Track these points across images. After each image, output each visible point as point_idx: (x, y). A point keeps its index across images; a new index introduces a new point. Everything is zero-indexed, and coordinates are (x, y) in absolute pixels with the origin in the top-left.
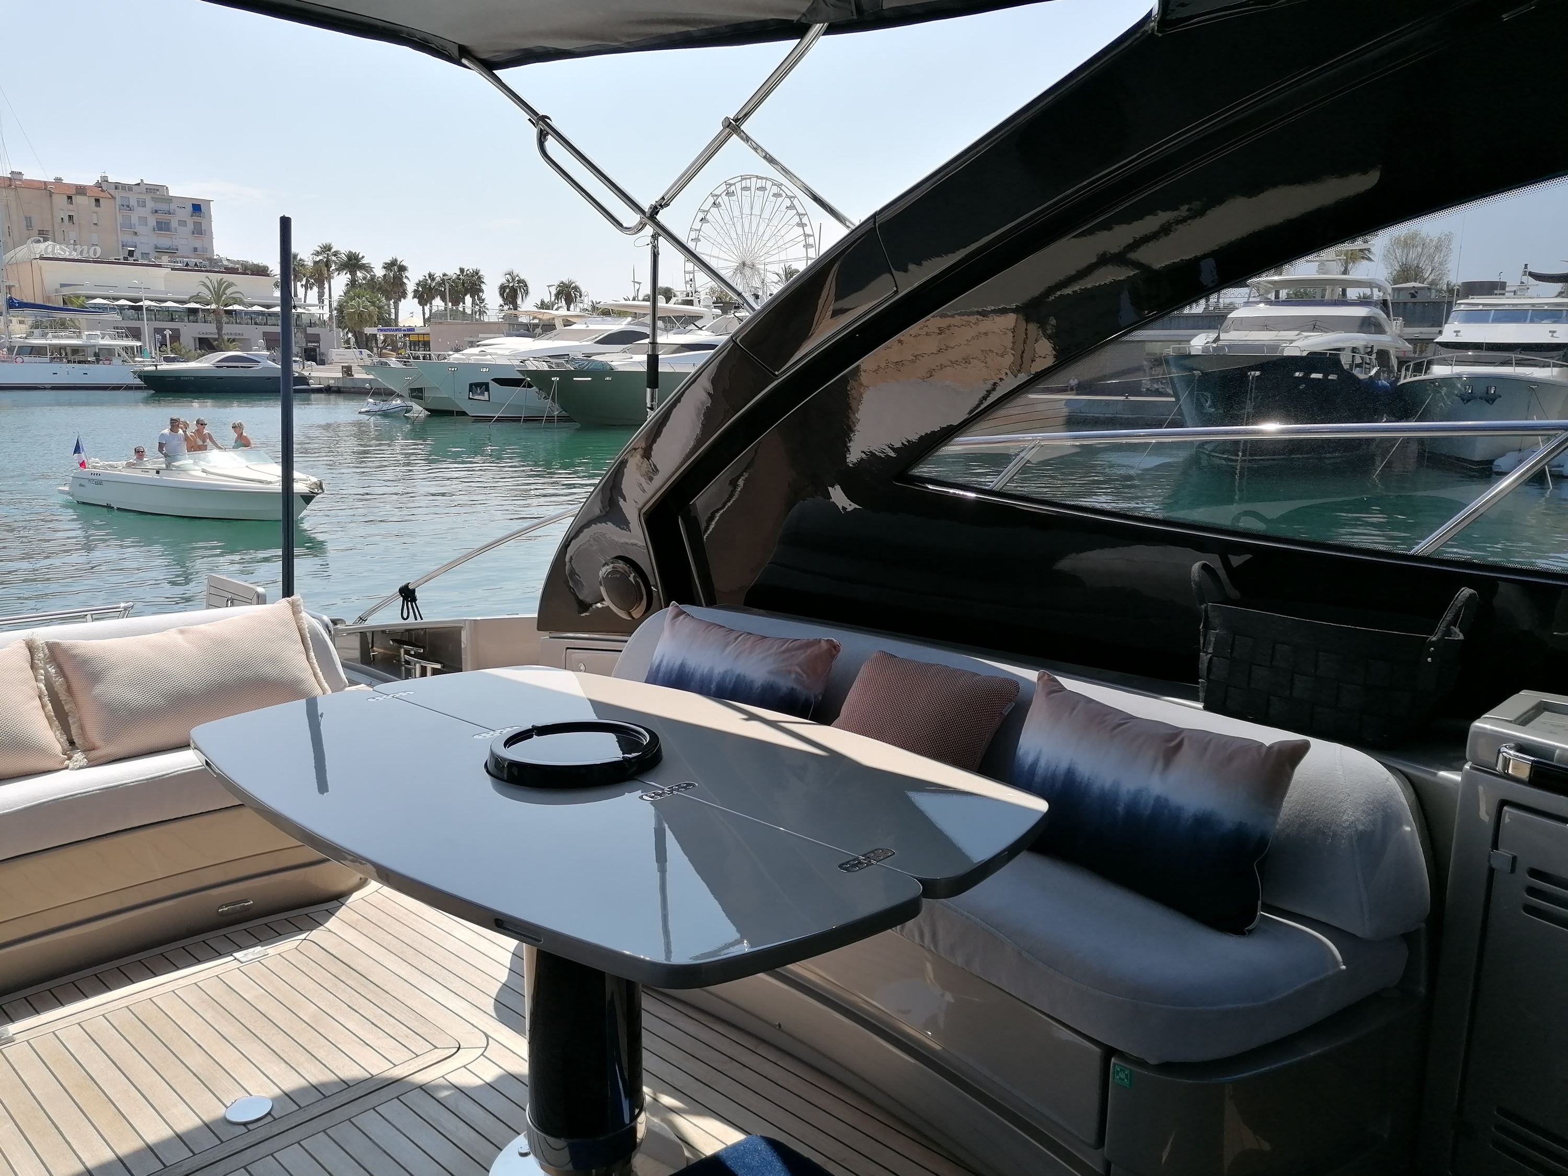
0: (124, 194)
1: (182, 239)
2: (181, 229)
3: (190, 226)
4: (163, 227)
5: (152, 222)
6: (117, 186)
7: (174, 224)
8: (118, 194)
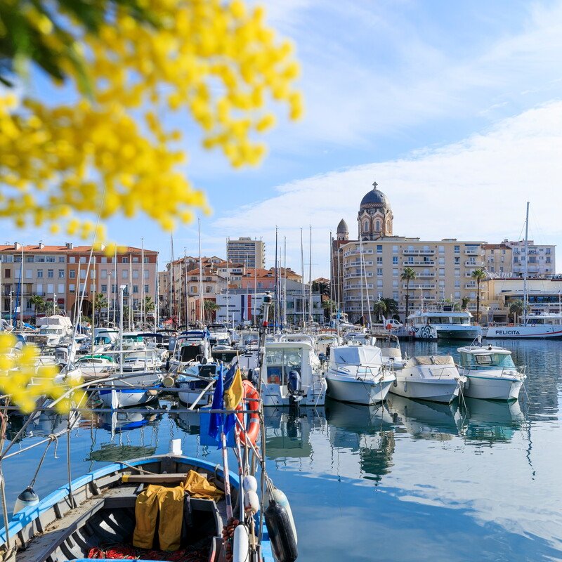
0: (516, 247)
1: (541, 266)
2: (541, 261)
3: (545, 259)
4: (532, 260)
5: (527, 258)
6: (513, 244)
7: (538, 258)
8: (513, 247)
